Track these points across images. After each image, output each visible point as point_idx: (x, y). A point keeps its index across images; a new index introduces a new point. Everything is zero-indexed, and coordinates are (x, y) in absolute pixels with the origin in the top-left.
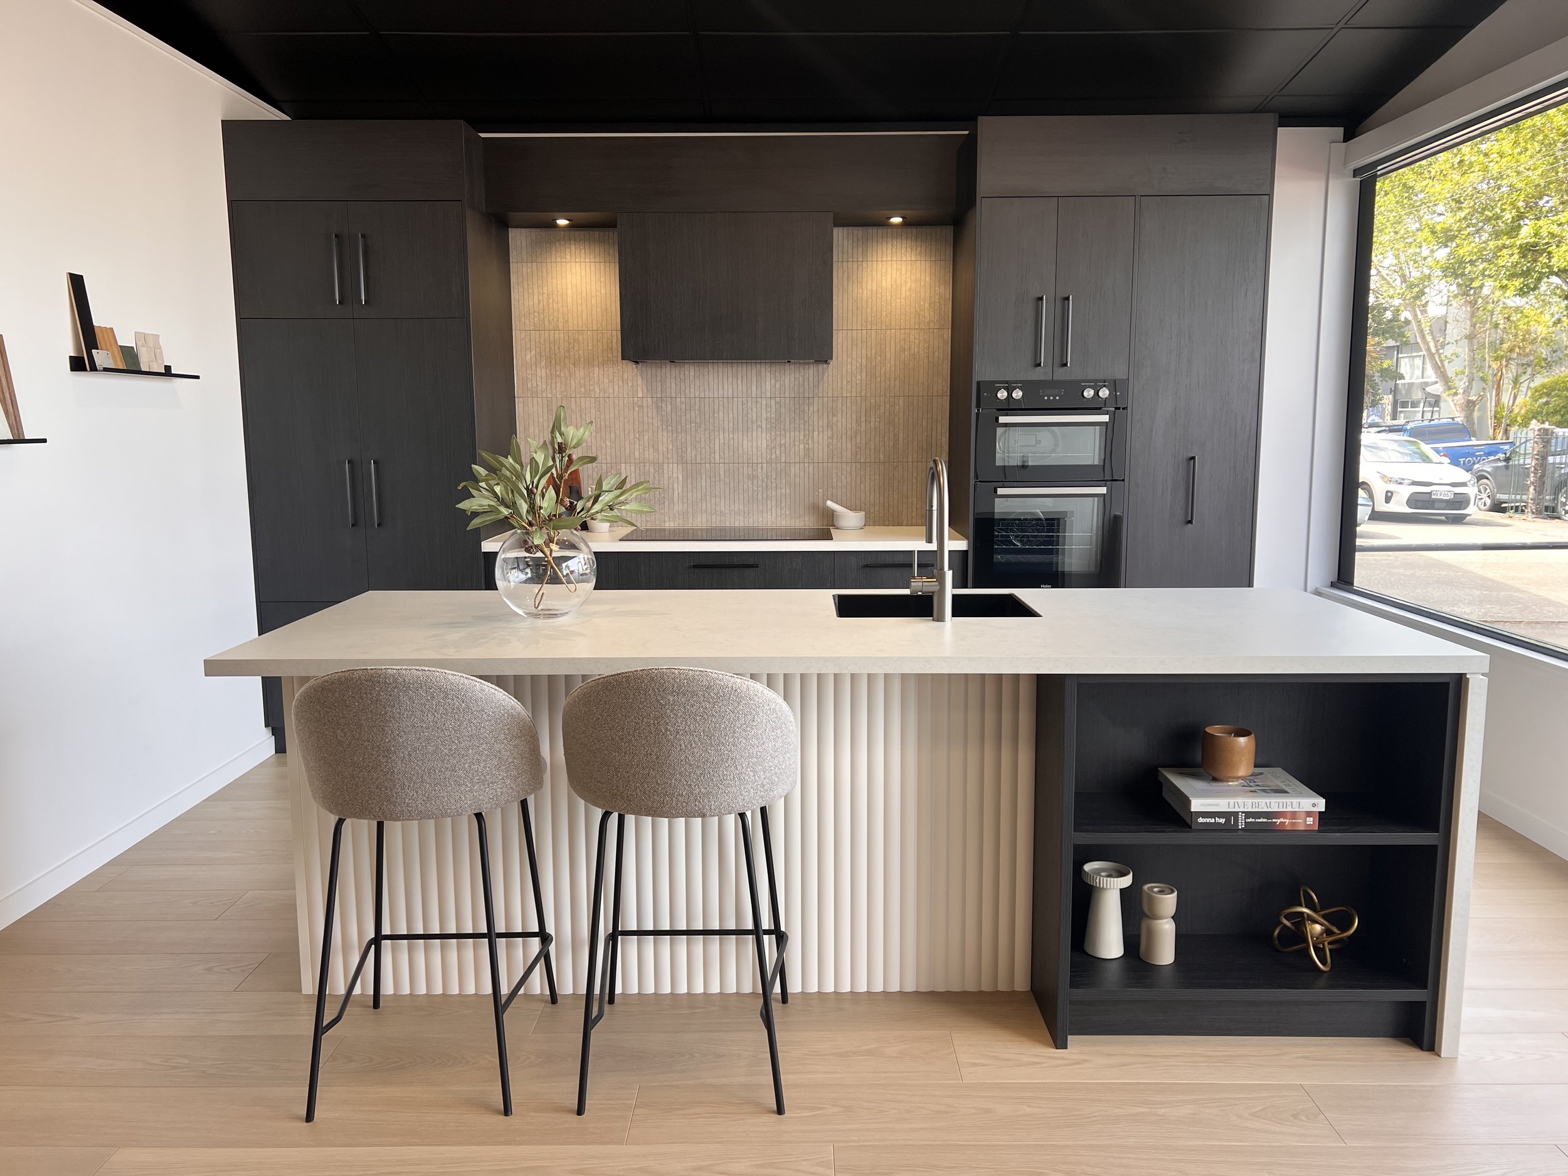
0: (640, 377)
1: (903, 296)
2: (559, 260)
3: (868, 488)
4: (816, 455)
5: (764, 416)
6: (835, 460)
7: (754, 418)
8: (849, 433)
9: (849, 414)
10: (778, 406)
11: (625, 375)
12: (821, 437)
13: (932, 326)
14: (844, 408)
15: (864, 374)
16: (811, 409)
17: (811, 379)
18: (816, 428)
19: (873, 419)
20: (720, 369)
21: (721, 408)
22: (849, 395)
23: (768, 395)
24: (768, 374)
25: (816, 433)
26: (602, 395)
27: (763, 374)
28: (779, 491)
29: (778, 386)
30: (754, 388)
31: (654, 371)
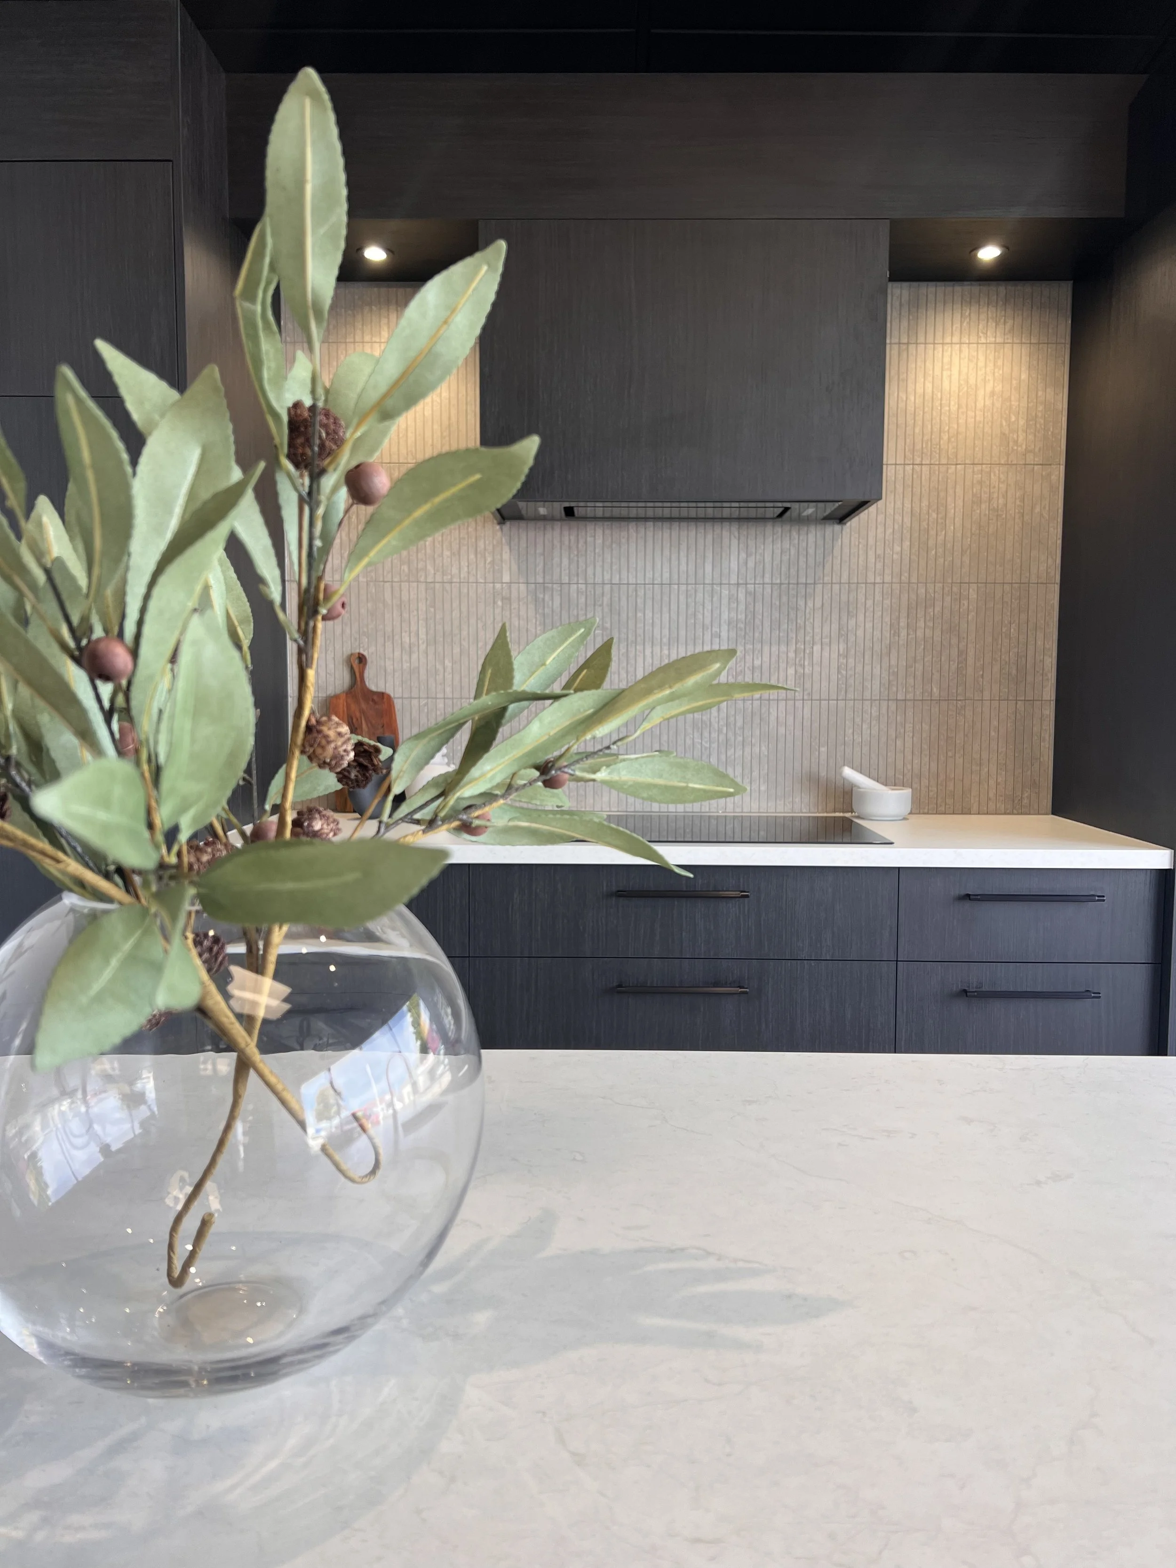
0: (506, 549)
1: (980, 405)
2: (367, 338)
3: (909, 744)
4: (816, 687)
5: (725, 616)
6: (850, 696)
7: (708, 621)
8: (877, 648)
9: (878, 614)
10: (750, 599)
11: (481, 544)
12: (826, 654)
13: (1030, 458)
14: (870, 603)
15: (907, 543)
16: (810, 604)
17: (811, 551)
18: (817, 638)
19: (921, 624)
20: (650, 534)
21: (649, 603)
22: (878, 580)
23: (734, 580)
24: (735, 542)
25: (817, 648)
26: (438, 578)
27: (726, 541)
28: (748, 750)
29: (751, 564)
30: (708, 568)
31: (531, 534)
